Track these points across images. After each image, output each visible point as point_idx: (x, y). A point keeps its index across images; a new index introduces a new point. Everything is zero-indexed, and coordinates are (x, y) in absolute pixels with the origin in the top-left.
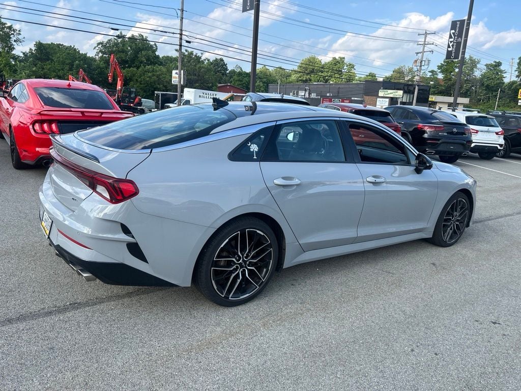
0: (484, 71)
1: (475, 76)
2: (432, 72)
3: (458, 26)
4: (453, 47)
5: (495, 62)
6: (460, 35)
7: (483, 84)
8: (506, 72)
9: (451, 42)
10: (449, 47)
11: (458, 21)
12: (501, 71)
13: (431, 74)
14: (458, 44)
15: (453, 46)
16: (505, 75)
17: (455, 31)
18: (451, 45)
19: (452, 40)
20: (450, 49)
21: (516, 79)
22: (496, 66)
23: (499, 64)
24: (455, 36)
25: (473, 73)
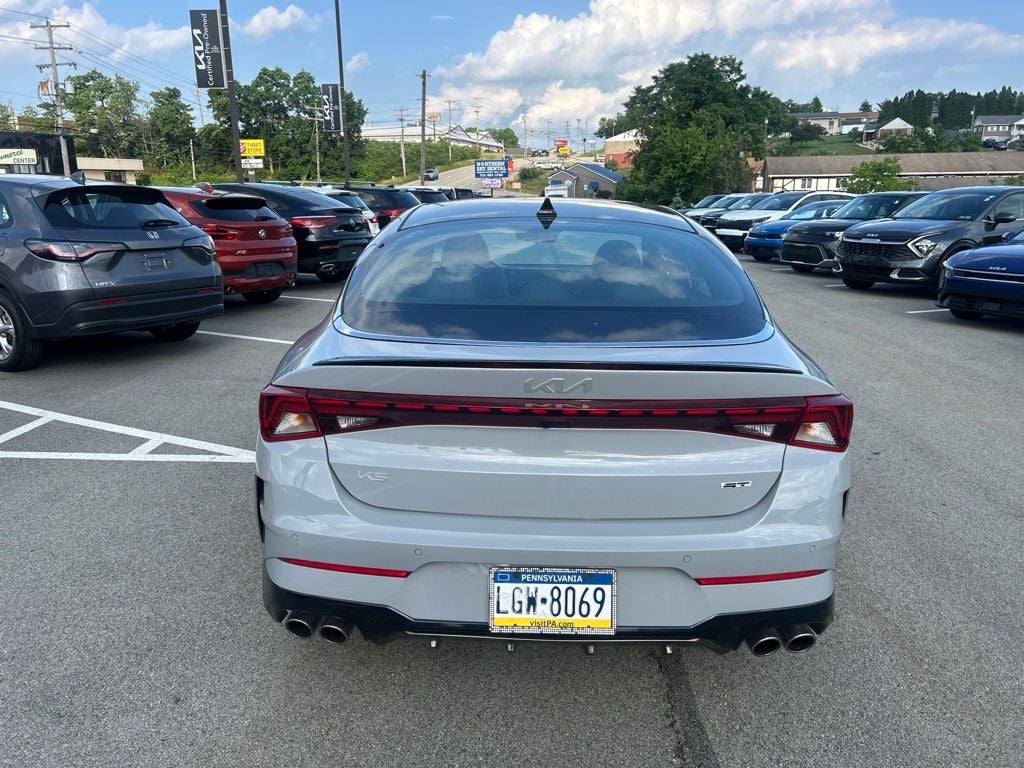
0: (152, 106)
1: (138, 115)
2: (46, 106)
3: (205, 21)
4: (206, 64)
5: (168, 89)
6: (214, 41)
7: (158, 132)
8: (192, 109)
9: (200, 52)
10: (198, 62)
11: (204, 12)
12: (184, 107)
13: (45, 111)
14: (216, 58)
15: (205, 60)
16: (192, 114)
17: (203, 31)
18: (201, 58)
19: (201, 48)
20: (202, 67)
21: (213, 121)
22: (171, 97)
23: (174, 94)
24: (204, 41)
25: (132, 111)
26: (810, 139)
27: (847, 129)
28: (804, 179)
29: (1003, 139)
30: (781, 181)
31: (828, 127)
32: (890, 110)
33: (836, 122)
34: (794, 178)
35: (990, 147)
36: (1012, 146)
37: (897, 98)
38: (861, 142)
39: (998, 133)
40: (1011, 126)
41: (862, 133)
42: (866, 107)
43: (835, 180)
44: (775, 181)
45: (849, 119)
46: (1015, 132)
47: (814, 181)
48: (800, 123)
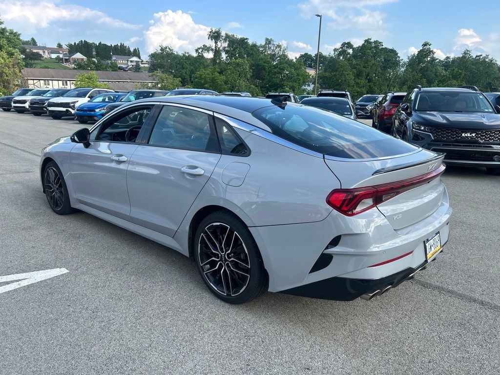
26: (35, 59)
27: (54, 56)
28: (45, 80)
29: (126, 66)
30: (32, 81)
31: (42, 54)
32: (73, 49)
33: (46, 52)
34: (40, 80)
35: (121, 69)
36: (130, 69)
37: (75, 43)
38: (63, 63)
39: (123, 64)
40: (128, 61)
41: (62, 59)
42: (60, 46)
43: (61, 82)
44: (29, 81)
45: (53, 51)
46: (129, 63)
47: (50, 82)
48: (28, 50)
